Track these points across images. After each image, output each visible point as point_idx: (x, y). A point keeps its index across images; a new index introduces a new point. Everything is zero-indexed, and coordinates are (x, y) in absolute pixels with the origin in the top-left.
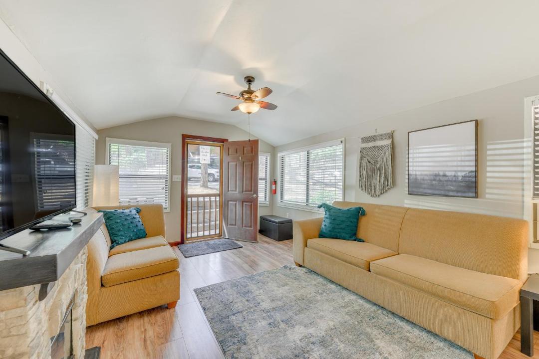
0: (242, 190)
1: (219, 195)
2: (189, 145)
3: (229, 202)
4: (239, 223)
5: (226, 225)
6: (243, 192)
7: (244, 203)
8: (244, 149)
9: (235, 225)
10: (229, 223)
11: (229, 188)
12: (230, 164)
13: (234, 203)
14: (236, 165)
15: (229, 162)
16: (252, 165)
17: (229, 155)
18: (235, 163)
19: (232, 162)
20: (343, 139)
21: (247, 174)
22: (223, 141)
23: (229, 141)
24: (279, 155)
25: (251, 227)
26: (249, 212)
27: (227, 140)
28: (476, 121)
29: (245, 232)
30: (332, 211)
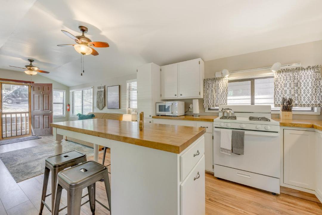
0: (43, 109)
1: (28, 112)
2: (2, 84)
3: (35, 116)
4: (41, 126)
5: (33, 128)
6: (43, 110)
7: (45, 116)
8: (43, 88)
9: (39, 128)
10: (35, 128)
11: (35, 108)
12: (35, 95)
13: (38, 116)
14: (39, 96)
15: (34, 95)
16: (48, 96)
17: (34, 90)
18: (38, 95)
19: (36, 94)
20: (93, 87)
21: (46, 101)
22: (30, 82)
23: (35, 83)
24: (71, 91)
25: (49, 128)
26: (47, 121)
27: (33, 82)
28: (119, 86)
29: (45, 131)
30: (81, 116)
